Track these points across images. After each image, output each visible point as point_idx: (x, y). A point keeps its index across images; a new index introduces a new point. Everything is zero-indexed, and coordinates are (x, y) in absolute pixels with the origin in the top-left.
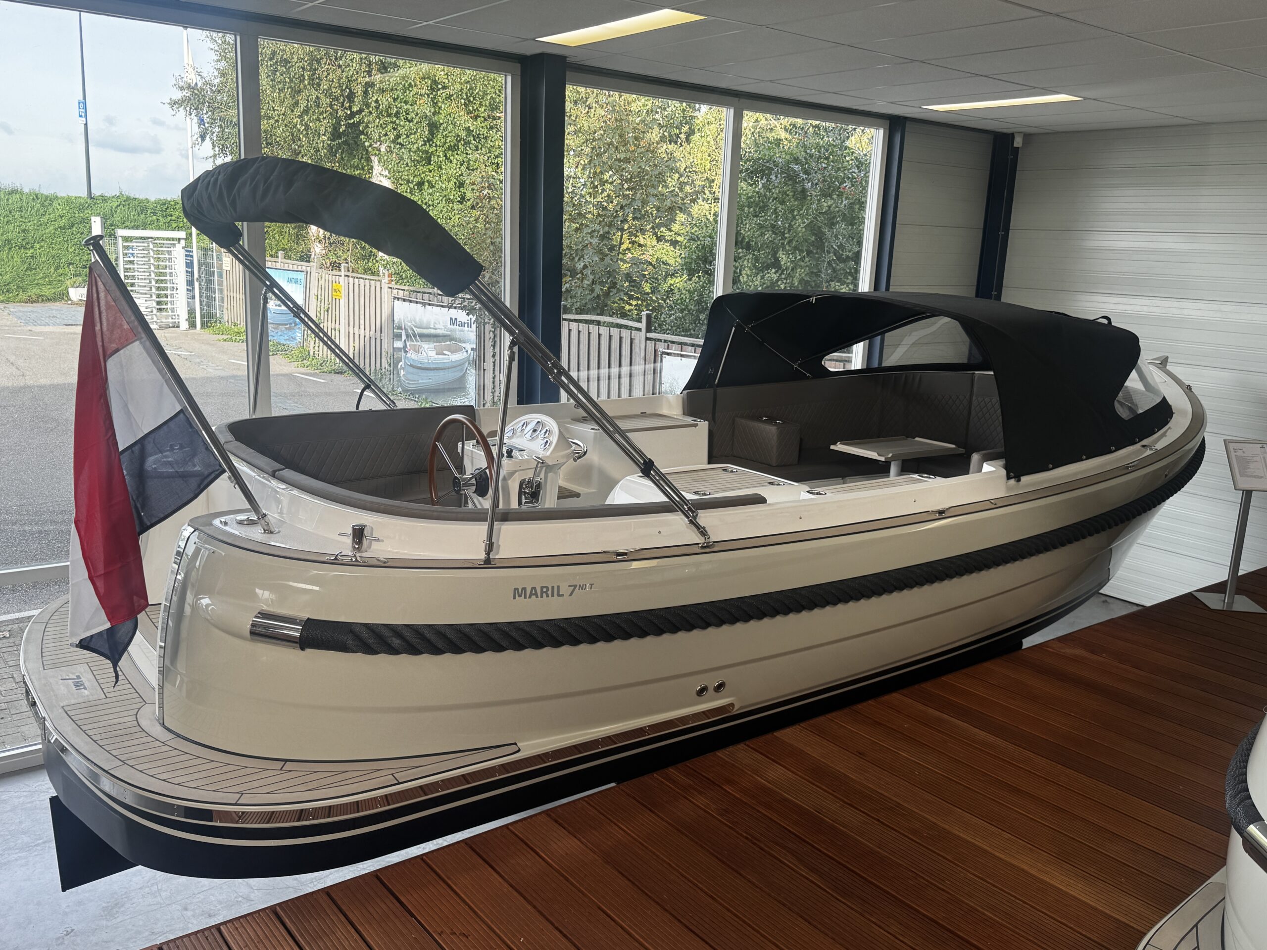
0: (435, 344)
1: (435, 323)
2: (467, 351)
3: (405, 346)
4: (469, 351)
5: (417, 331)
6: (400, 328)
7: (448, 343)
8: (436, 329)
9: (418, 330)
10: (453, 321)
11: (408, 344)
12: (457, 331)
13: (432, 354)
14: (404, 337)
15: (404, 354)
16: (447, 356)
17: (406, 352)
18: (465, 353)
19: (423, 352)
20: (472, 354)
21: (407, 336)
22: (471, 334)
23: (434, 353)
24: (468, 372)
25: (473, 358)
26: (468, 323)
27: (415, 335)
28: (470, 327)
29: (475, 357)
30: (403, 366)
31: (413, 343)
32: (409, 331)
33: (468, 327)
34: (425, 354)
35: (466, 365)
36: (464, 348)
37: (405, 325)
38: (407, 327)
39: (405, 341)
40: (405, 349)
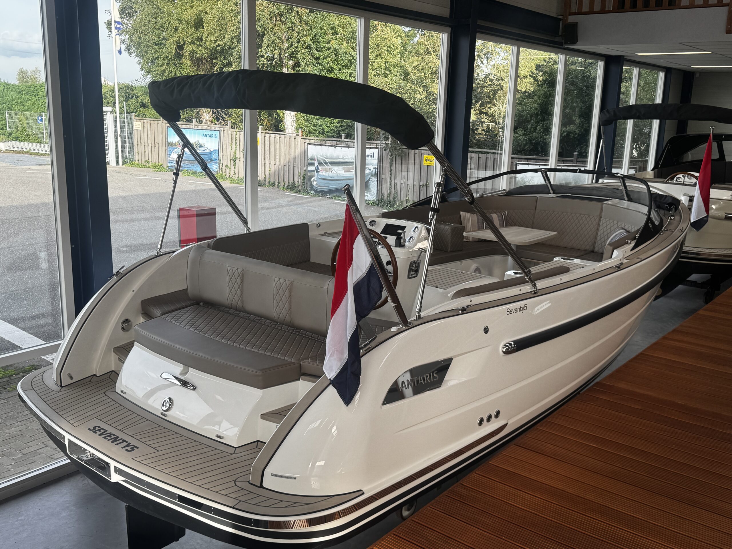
0: (343, 167)
1: (343, 156)
3: (318, 168)
4: (372, 169)
9: (328, 160)
11: (320, 168)
13: (341, 172)
14: (316, 164)
15: (316, 173)
17: (318, 172)
19: (333, 171)
20: (374, 170)
21: (319, 164)
22: (373, 161)
23: (343, 171)
24: (371, 180)
25: (375, 173)
26: (371, 155)
27: (326, 163)
28: (373, 157)
29: (377, 172)
30: (316, 179)
31: (324, 167)
32: (321, 161)
33: (371, 157)
34: (335, 172)
35: (370, 176)
36: (368, 168)
37: (317, 158)
38: (319, 159)
39: (317, 166)
40: (317, 170)
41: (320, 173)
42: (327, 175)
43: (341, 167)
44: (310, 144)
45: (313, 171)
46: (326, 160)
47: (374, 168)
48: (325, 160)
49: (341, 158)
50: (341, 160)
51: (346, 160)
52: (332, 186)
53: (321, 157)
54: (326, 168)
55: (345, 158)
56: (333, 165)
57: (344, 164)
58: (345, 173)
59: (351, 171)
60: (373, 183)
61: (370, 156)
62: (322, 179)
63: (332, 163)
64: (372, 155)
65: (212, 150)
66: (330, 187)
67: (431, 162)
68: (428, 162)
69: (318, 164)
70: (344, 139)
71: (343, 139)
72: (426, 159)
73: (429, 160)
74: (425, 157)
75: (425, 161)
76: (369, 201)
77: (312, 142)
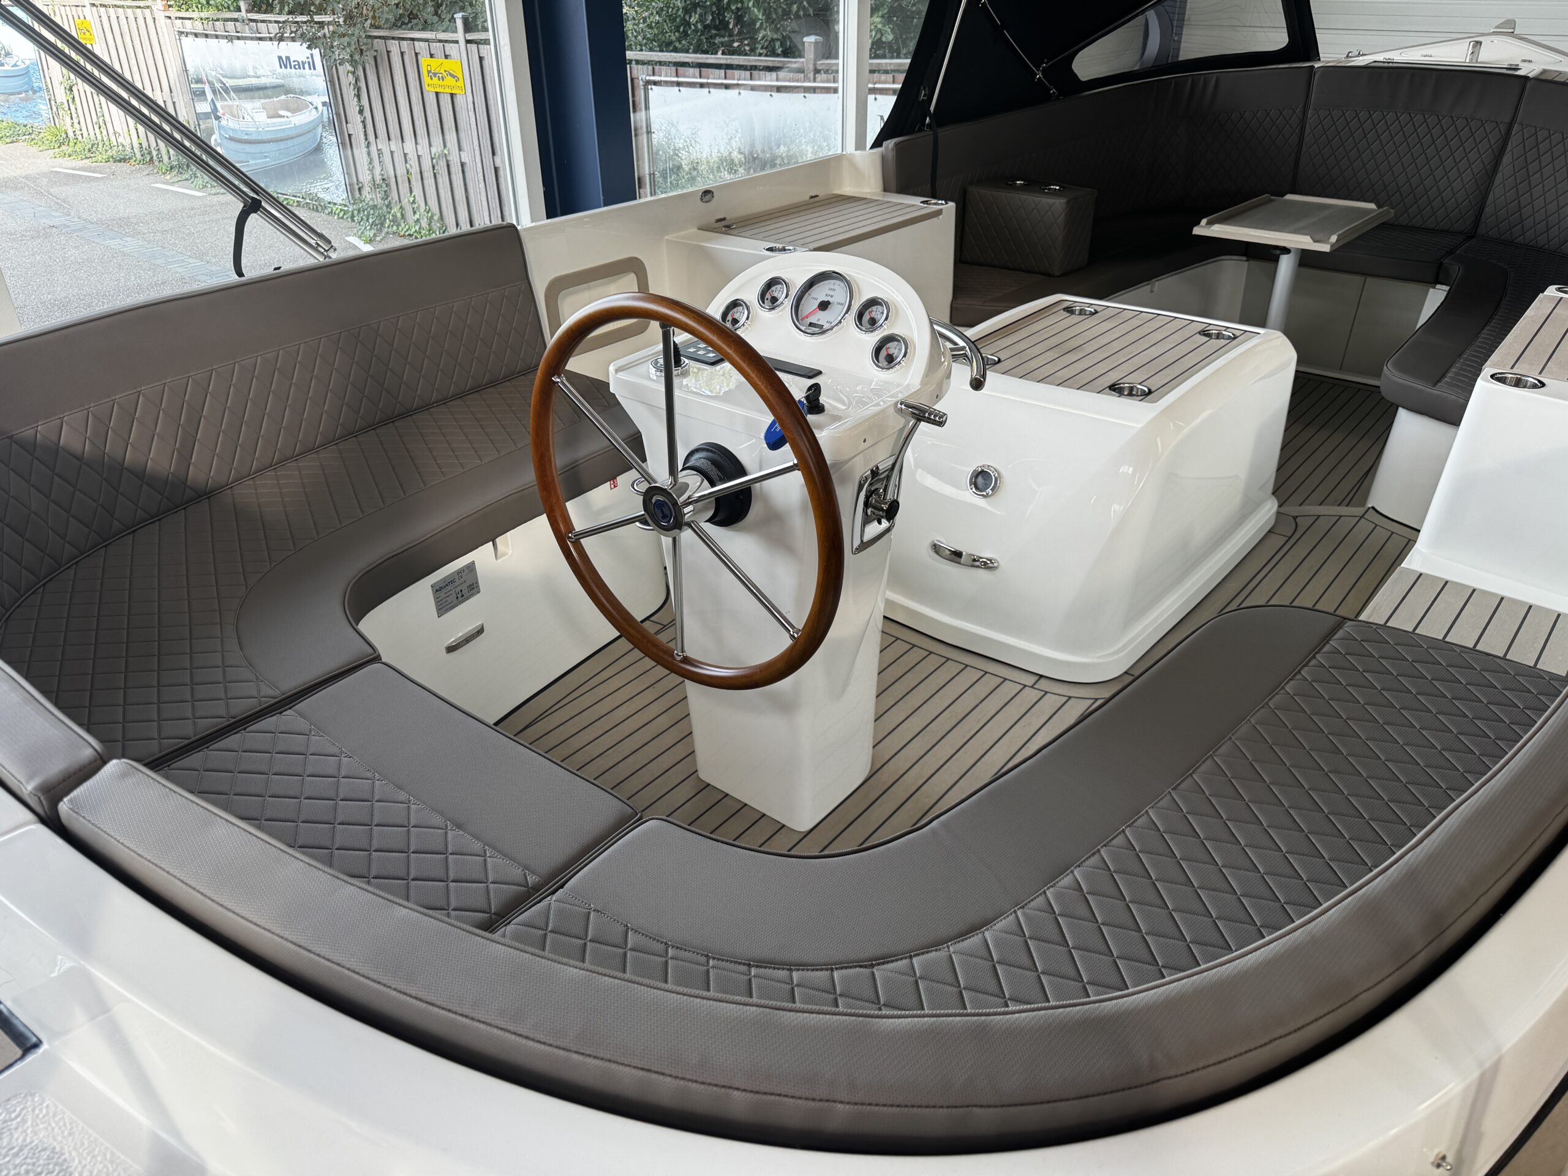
0: (263, 101)
1: (255, 68)
2: (316, 108)
3: (215, 109)
4: (320, 107)
5: (230, 83)
6: (199, 81)
7: (283, 97)
8: (258, 77)
9: (228, 80)
10: (284, 62)
11: (218, 105)
12: (294, 77)
13: (262, 118)
14: (210, 95)
15: (215, 122)
16: (286, 119)
17: (218, 118)
18: (314, 110)
19: (245, 116)
20: (325, 112)
21: (214, 92)
22: (316, 80)
23: (264, 115)
24: (324, 140)
25: (329, 118)
26: (309, 62)
27: (226, 90)
28: (315, 69)
29: (331, 116)
30: (219, 141)
31: (226, 103)
32: (216, 85)
33: (310, 69)
34: (250, 120)
35: (320, 129)
36: (310, 103)
37: (207, 76)
38: (210, 79)
39: (212, 100)
40: (215, 114)
41: (224, 122)
42: (237, 127)
43: (258, 103)
44: (187, 34)
45: (207, 116)
46: (224, 80)
47: (324, 104)
48: (222, 83)
49: (251, 73)
50: (254, 81)
51: (263, 81)
52: (254, 159)
53: (214, 73)
54: (230, 107)
55: (259, 73)
56: (243, 95)
57: (261, 93)
58: (269, 121)
59: (282, 113)
60: (331, 151)
61: (306, 66)
62: (231, 139)
63: (239, 90)
64: (310, 60)
65: (28, 62)
66: (252, 162)
67: (441, 82)
68: (435, 80)
69: (212, 96)
70: (248, 11)
71: (243, 13)
72: (429, 72)
73: (435, 74)
74: (425, 61)
75: (426, 80)
76: (335, 204)
77: (188, 26)
